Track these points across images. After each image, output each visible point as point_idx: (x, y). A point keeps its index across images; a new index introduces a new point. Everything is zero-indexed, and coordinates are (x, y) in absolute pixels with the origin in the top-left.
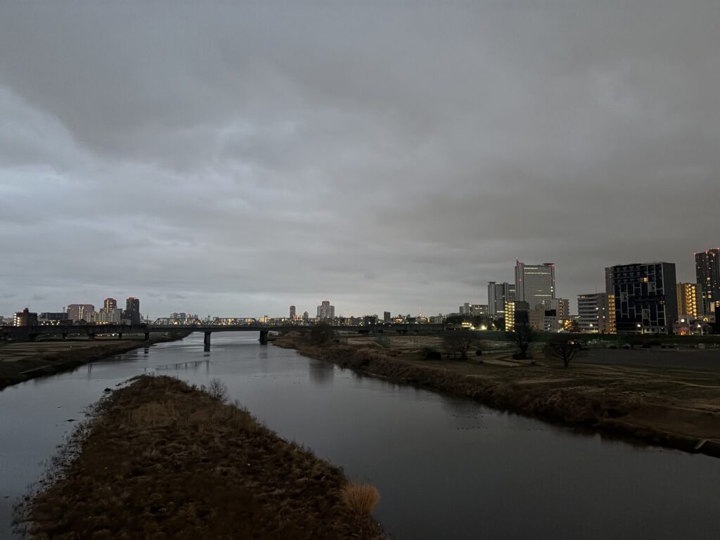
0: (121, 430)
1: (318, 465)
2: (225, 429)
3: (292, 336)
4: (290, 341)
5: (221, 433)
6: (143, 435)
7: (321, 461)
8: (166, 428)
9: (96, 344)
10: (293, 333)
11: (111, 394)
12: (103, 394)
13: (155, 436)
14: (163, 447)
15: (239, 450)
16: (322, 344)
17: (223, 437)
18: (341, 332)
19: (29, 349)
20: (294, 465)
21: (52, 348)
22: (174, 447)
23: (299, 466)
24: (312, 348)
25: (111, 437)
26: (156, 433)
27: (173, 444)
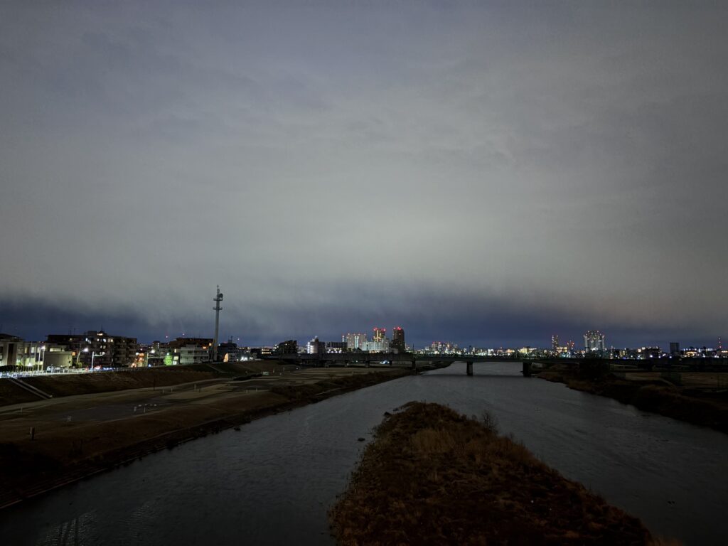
0: (405, 452)
1: (612, 513)
2: (502, 462)
3: (558, 369)
4: (556, 374)
6: (425, 459)
11: (390, 418)
12: (384, 417)
13: (436, 462)
14: (444, 473)
15: (519, 484)
16: (595, 379)
17: (500, 469)
18: (615, 365)
19: (321, 373)
20: (584, 509)
21: (339, 373)
23: (590, 511)
24: (584, 382)
25: (397, 458)
26: (435, 458)
27: (453, 471)
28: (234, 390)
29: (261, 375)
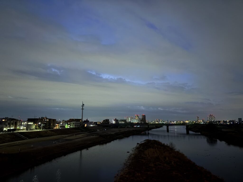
0: (142, 156)
4: (198, 130)
6: (149, 159)
8: (156, 157)
9: (134, 129)
11: (139, 145)
12: (137, 145)
13: (153, 160)
14: (155, 163)
17: (175, 162)
19: (117, 130)
21: (123, 130)
25: (139, 159)
27: (158, 163)
28: (87, 136)
29: (97, 131)
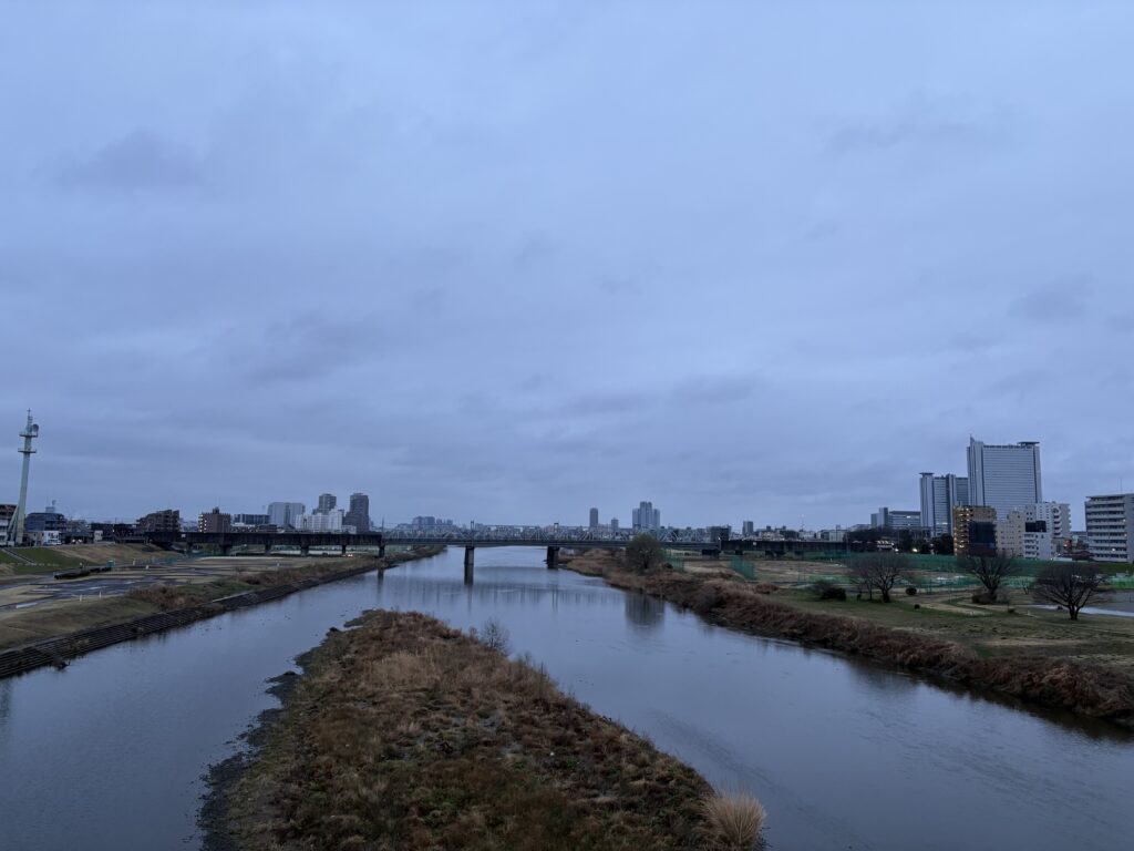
0: (362, 690)
1: (661, 761)
2: (512, 697)
3: (596, 556)
4: (594, 564)
5: (506, 702)
6: (392, 699)
7: (665, 755)
8: (424, 690)
9: (312, 561)
10: (597, 552)
12: (326, 636)
13: (410, 702)
14: (424, 719)
15: (536, 730)
16: (646, 571)
17: (509, 709)
18: (673, 551)
19: (221, 566)
20: (624, 760)
21: (255, 566)
22: (441, 721)
23: (631, 761)
24: (629, 576)
25: (348, 700)
26: (410, 697)
27: (438, 715)
